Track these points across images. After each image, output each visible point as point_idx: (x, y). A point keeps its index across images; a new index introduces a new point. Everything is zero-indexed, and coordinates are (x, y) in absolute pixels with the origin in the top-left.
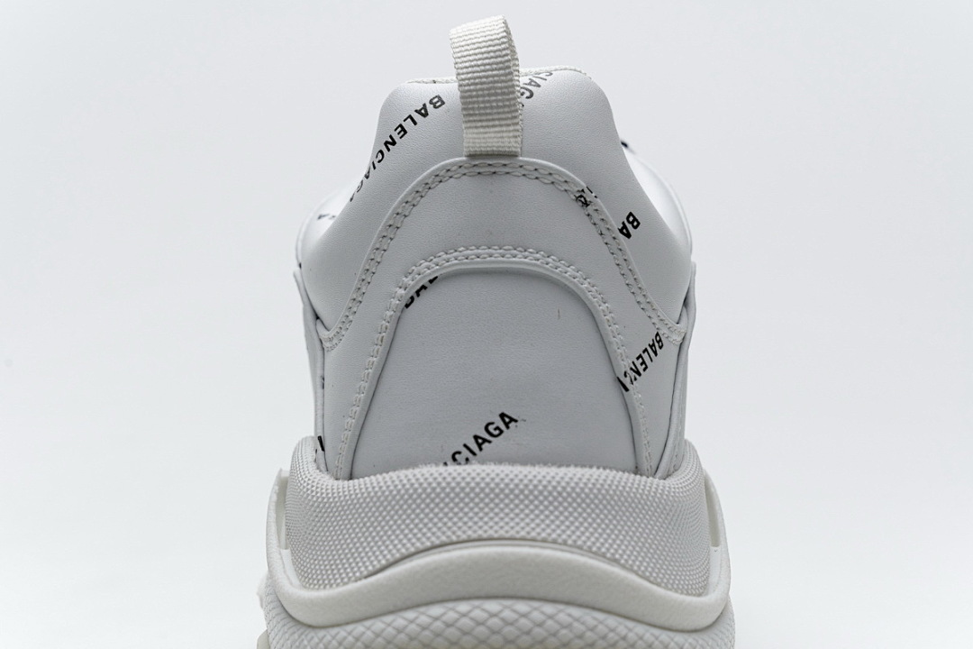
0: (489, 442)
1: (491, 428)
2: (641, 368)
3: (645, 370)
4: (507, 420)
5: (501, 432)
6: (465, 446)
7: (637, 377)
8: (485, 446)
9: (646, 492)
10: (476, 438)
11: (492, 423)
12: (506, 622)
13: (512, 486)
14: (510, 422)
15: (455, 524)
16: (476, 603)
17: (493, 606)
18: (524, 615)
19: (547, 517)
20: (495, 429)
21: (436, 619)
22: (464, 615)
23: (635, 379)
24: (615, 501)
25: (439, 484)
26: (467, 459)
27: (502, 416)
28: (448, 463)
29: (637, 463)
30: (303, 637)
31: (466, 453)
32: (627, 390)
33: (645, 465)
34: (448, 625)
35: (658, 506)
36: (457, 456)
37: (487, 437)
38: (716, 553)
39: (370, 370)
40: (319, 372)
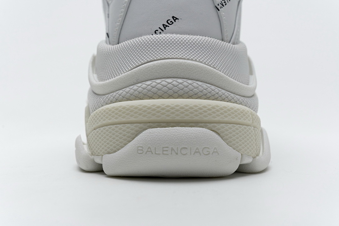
0: (168, 26)
1: (169, 22)
2: (224, 4)
3: (226, 4)
4: (175, 19)
5: (173, 23)
6: (159, 28)
7: (222, 6)
8: (167, 28)
9: (226, 47)
10: (163, 25)
11: (170, 20)
12: (174, 86)
13: (176, 40)
14: (176, 19)
15: (156, 54)
16: (163, 79)
17: (169, 80)
18: (181, 83)
19: (189, 51)
20: (170, 22)
21: (149, 85)
22: (159, 84)
23: (222, 7)
24: (214, 48)
25: (150, 40)
26: (160, 33)
27: (173, 17)
28: (153, 34)
29: (222, 38)
30: (101, 98)
31: (160, 30)
32: (219, 10)
33: (225, 39)
34: (153, 87)
35: (230, 52)
36: (156, 32)
37: (168, 25)
38: (251, 78)
39: (125, 5)
40: (107, 13)
